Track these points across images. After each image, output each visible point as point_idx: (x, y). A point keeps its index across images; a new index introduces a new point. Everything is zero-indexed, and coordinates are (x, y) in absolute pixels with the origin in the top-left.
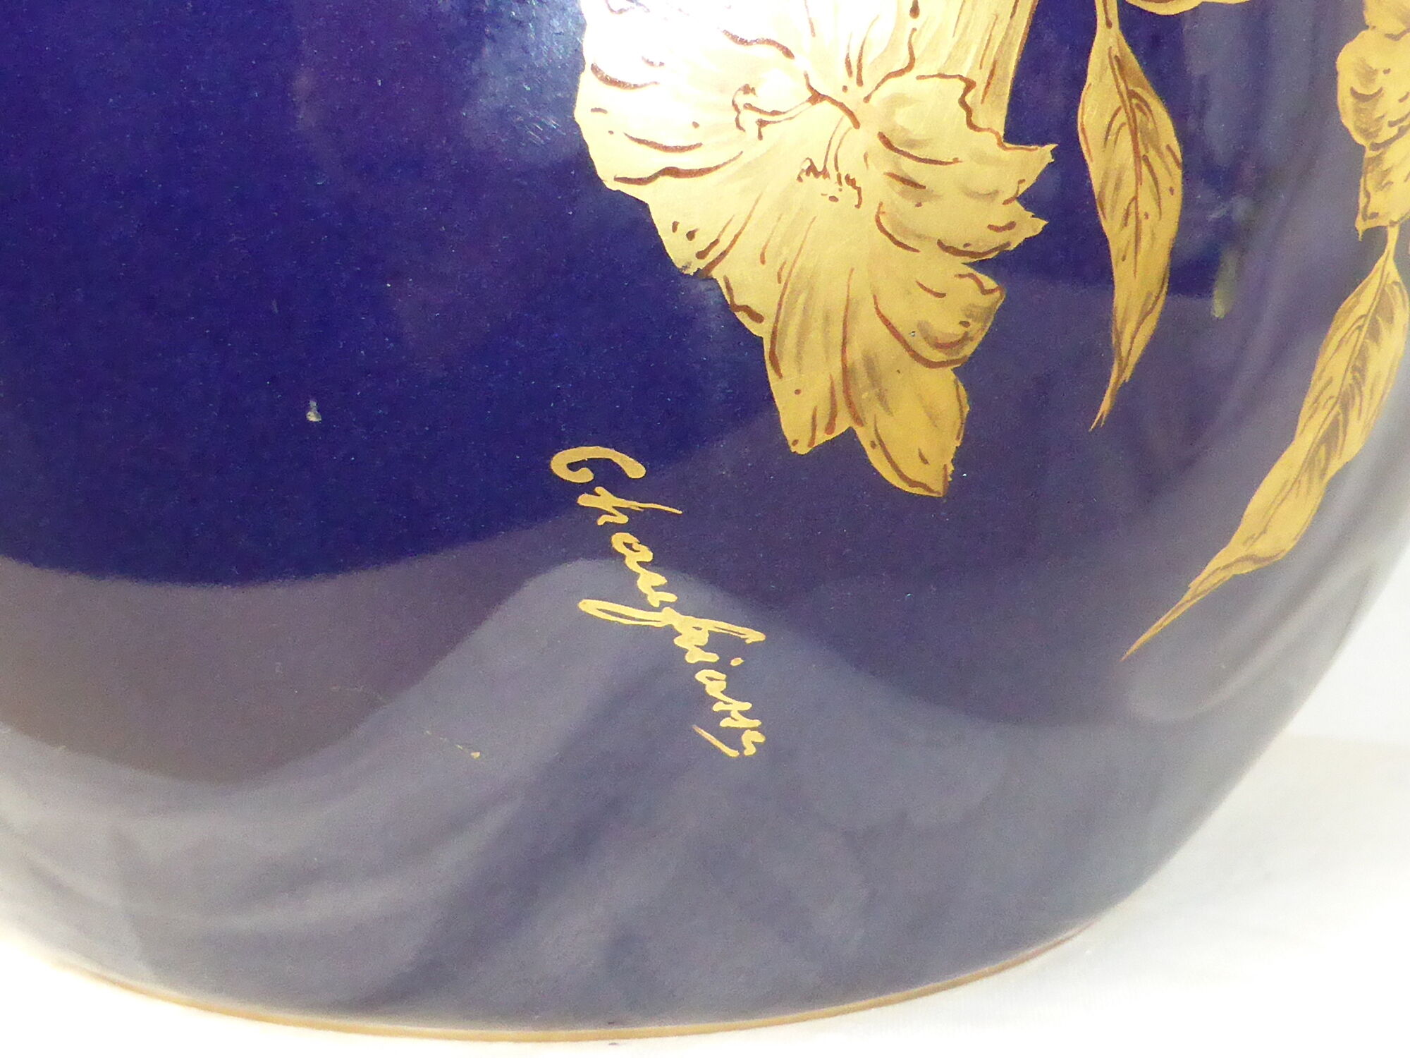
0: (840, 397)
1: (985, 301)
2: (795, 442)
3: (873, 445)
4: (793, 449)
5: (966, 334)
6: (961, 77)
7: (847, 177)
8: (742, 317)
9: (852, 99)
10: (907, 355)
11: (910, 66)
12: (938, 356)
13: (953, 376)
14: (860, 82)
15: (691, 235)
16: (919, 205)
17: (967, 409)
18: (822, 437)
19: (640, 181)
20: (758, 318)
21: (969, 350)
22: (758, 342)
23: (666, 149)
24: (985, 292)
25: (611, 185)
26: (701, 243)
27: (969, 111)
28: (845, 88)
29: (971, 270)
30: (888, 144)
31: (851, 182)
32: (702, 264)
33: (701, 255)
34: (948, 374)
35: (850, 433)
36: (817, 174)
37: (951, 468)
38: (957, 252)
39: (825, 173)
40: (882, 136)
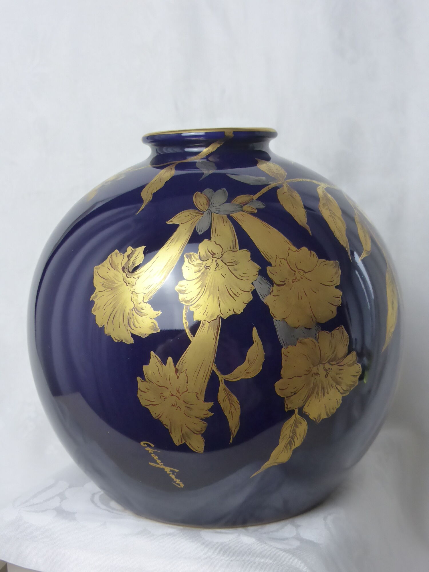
0: (182, 437)
1: (205, 425)
2: (176, 444)
3: (189, 445)
4: (176, 445)
5: (202, 430)
6: (196, 392)
7: (178, 407)
8: (165, 426)
9: (178, 395)
10: (192, 433)
11: (187, 390)
12: (198, 433)
13: (201, 436)
14: (179, 393)
15: (156, 414)
16: (191, 411)
17: (204, 441)
18: (180, 444)
19: (148, 406)
20: (167, 426)
21: (203, 432)
22: (168, 429)
23: (151, 401)
24: (204, 424)
25: (143, 406)
26: (157, 414)
27: (198, 397)
28: (177, 394)
29: (201, 421)
30: (184, 402)
31: (179, 407)
32: (158, 418)
33: (157, 416)
35: (185, 443)
36: (174, 406)
37: (204, 449)
38: (198, 418)
39: (175, 406)
40: (183, 401)
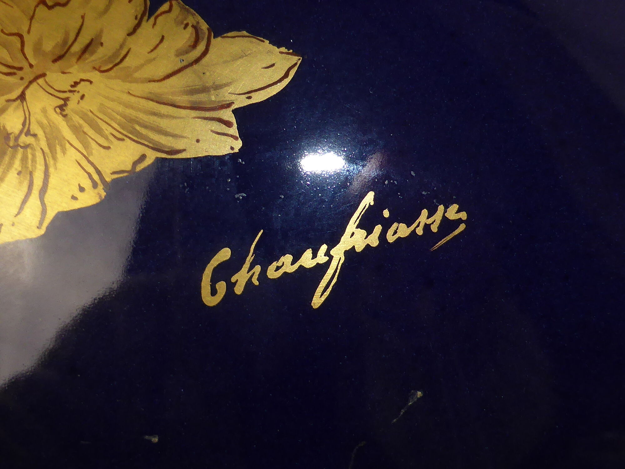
0: (208, 114)
1: (176, 10)
2: (232, 148)
3: (249, 98)
4: (236, 150)
5: (193, 26)
6: (37, 6)
7: (72, 86)
8: (140, 167)
9: (28, 74)
10: (195, 67)
11: (21, 36)
12: (201, 47)
13: (219, 39)
14: (21, 69)
15: (82, 189)
16: (102, 44)
17: (245, 33)
18: (234, 130)
19: (44, 212)
20: (143, 157)
21: (204, 26)
22: (159, 161)
23: (28, 194)
24: (170, 11)
25: (42, 231)
26: (87, 183)
27: (58, 4)
28: (22, 79)
29: (152, 19)
30: (60, 58)
31: (76, 84)
32: (101, 187)
33: (95, 185)
34: (217, 42)
35: (234, 111)
36: (65, 105)
37: (283, 49)
38: (138, 25)
39: (66, 100)
40: (55, 61)
